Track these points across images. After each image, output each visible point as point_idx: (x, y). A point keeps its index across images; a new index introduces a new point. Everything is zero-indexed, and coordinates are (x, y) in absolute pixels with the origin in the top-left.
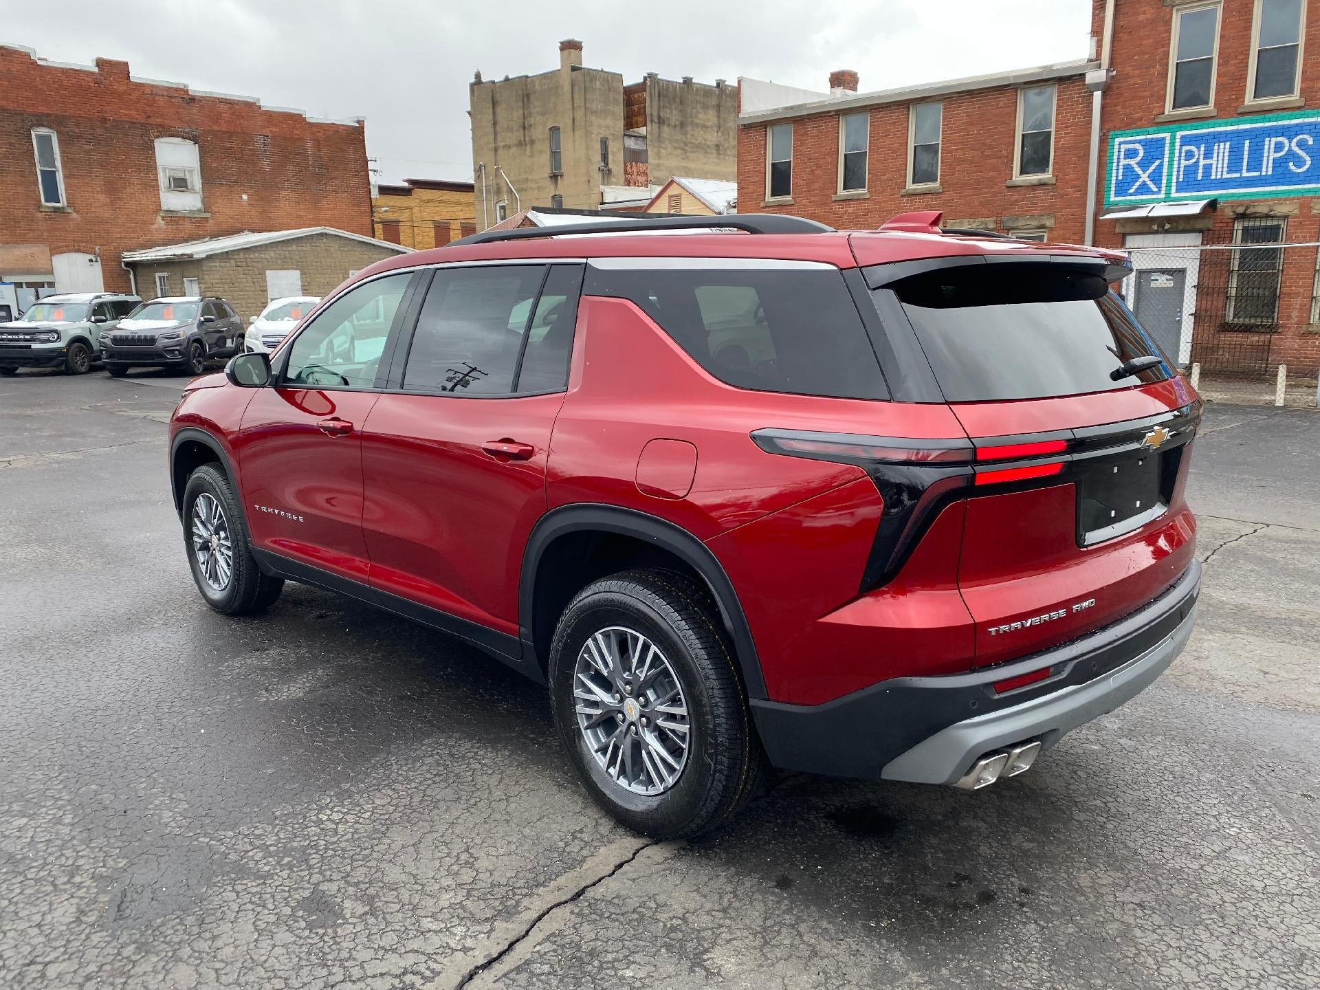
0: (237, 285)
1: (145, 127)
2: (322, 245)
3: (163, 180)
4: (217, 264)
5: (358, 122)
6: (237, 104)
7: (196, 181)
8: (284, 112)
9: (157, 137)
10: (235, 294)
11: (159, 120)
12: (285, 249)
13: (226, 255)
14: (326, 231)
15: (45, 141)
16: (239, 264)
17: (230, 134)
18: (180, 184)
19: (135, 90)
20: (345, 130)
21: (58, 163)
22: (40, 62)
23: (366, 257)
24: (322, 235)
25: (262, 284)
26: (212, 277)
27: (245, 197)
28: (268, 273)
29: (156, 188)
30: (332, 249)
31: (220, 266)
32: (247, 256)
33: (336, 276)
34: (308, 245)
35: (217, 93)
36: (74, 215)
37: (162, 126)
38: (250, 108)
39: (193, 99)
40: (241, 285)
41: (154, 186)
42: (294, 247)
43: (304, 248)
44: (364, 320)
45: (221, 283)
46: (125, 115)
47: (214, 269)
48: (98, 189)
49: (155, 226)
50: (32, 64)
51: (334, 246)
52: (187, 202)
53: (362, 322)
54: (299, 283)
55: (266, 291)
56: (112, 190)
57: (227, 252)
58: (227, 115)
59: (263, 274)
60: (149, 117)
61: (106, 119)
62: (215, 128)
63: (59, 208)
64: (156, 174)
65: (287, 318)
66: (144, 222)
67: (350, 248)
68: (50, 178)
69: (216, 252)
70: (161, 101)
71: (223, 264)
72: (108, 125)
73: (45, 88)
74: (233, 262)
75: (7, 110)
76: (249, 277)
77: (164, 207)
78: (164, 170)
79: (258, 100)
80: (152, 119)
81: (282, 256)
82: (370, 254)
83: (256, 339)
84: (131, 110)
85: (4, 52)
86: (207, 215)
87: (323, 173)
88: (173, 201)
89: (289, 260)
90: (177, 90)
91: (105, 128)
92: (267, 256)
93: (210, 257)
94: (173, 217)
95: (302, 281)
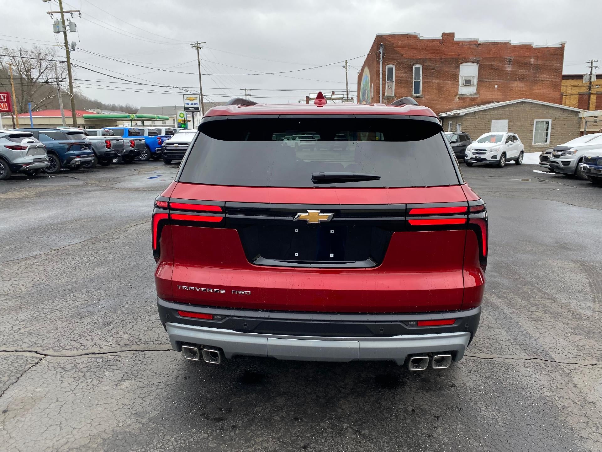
0: (477, 126)
1: (457, 59)
2: (522, 107)
3: (461, 81)
4: (470, 117)
5: (561, 45)
6: (500, 44)
7: (475, 81)
8: (522, 45)
9: (461, 63)
10: (475, 130)
11: (463, 56)
12: (503, 110)
13: (474, 113)
14: (525, 100)
15: (418, 69)
16: (480, 117)
17: (494, 58)
18: (468, 83)
19: (455, 44)
20: (554, 50)
21: (421, 78)
22: (421, 38)
23: (545, 112)
24: (523, 102)
25: (489, 126)
26: (466, 123)
27: (496, 86)
28: (493, 121)
29: (458, 85)
30: (527, 109)
31: (471, 118)
32: (484, 113)
33: (527, 122)
34: (515, 108)
35: (491, 41)
36: (424, 99)
37: (464, 58)
38: (506, 44)
39: (479, 45)
40: (479, 127)
41: (457, 84)
42: (507, 109)
43: (512, 109)
44: (539, 143)
45: (470, 126)
46: (450, 55)
47: (468, 119)
48: (435, 87)
49: (455, 102)
50: (418, 39)
51: (528, 108)
52: (469, 91)
53: (537, 144)
54: (507, 125)
55: (490, 129)
56: (440, 88)
57: (475, 112)
58: (494, 50)
59: (490, 122)
60: (460, 55)
61: (442, 58)
62: (488, 56)
63: (418, 96)
64: (459, 79)
65: (487, 142)
66: (451, 100)
67: (537, 108)
68: (417, 84)
69: (470, 112)
70: (466, 47)
71: (472, 117)
72: (442, 60)
73: (421, 48)
74: (477, 117)
75: (406, 59)
76: (483, 123)
77: (460, 93)
78: (462, 77)
79: (510, 41)
80: (460, 56)
81: (500, 113)
82: (547, 111)
83: (470, 151)
84: (452, 53)
85: (408, 36)
86: (478, 96)
87: (537, 72)
88: (464, 91)
89: (504, 115)
90: (473, 42)
91: (441, 62)
92: (493, 113)
93: (466, 115)
94: (463, 98)
95: (509, 125)
